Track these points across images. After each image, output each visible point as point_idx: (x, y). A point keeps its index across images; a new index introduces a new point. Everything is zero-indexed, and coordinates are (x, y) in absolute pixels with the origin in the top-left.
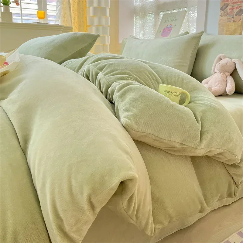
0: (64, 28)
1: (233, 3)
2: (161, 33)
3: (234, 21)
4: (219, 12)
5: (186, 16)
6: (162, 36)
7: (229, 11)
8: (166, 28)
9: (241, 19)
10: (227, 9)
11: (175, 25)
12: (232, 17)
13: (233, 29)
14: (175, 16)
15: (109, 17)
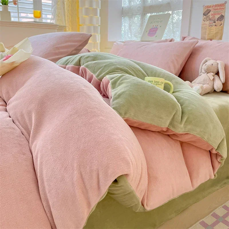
0: (59, 27)
1: (215, 10)
2: (147, 33)
3: (215, 25)
4: (202, 17)
5: (170, 18)
6: (148, 35)
7: (211, 17)
8: (152, 29)
9: (221, 24)
10: (209, 14)
11: (160, 27)
12: (214, 22)
13: (214, 33)
14: (160, 18)
15: (100, 18)
